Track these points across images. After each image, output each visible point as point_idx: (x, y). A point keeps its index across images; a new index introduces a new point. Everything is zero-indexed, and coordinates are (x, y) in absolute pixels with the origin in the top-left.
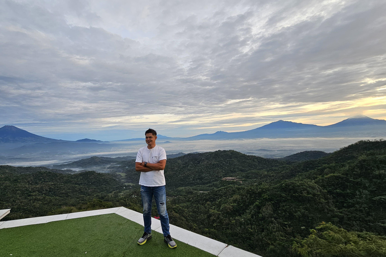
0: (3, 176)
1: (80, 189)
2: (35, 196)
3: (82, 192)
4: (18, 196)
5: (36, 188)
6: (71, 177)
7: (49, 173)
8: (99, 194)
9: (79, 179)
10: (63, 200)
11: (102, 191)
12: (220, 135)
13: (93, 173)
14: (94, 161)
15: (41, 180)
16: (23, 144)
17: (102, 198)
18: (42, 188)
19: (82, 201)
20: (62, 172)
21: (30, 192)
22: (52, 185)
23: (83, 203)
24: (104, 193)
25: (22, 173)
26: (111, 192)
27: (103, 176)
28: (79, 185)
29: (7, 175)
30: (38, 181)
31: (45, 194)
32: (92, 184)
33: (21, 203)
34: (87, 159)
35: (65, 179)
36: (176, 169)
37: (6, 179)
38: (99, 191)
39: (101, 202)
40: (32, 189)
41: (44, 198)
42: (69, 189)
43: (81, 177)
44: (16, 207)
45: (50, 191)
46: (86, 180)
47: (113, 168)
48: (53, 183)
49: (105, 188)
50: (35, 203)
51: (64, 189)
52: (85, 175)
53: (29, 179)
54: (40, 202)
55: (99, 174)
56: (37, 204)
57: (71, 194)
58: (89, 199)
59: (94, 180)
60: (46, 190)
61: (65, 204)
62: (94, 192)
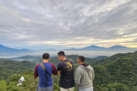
1: (22, 67)
2: (4, 69)
5: (5, 66)
7: (10, 61)
9: (21, 64)
10: (15, 71)
12: (73, 49)
13: (26, 61)
14: (27, 57)
15: (6, 63)
17: (30, 71)
18: (7, 67)
19: (22, 71)
20: (15, 61)
22: (11, 65)
23: (22, 73)
24: (31, 69)
26: (33, 69)
27: (31, 62)
34: (25, 56)
35: (16, 63)
36: (57, 61)
38: (29, 68)
40: (3, 67)
41: (8, 70)
42: (17, 67)
45: (10, 68)
46: (24, 64)
47: (34, 60)
49: (31, 67)
52: (24, 62)
53: (2, 63)
54: (6, 72)
55: (29, 62)
56: (5, 73)
57: (18, 69)
58: (25, 71)
59: (27, 64)
60: (9, 67)
61: (16, 73)
62: (27, 68)
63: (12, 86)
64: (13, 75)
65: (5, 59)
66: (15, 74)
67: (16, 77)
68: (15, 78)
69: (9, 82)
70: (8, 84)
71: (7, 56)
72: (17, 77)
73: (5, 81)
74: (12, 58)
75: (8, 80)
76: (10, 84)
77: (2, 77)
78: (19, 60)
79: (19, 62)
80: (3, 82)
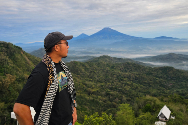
0: (105, 63)
1: (160, 82)
2: (126, 81)
3: (162, 85)
4: (115, 79)
5: (126, 75)
6: (152, 70)
7: (134, 64)
8: (180, 90)
9: (159, 73)
10: (146, 88)
11: (182, 88)
13: (170, 69)
15: (128, 69)
16: (115, 41)
17: (183, 95)
18: (130, 75)
19: (163, 93)
20: (143, 65)
21: (122, 77)
22: (137, 74)
23: (164, 96)
25: (116, 62)
27: (182, 73)
28: (159, 78)
29: (107, 63)
30: (127, 70)
31: (132, 81)
32: (171, 79)
33: (117, 84)
34: (165, 55)
35: (147, 70)
37: (108, 65)
38: (179, 87)
39: (183, 99)
40: (123, 75)
41: (132, 84)
42: (151, 80)
43: (161, 71)
44: (114, 87)
45: (136, 79)
46: (165, 74)
48: (137, 73)
49: (186, 85)
50: (126, 87)
51: (146, 79)
52: (164, 70)
53: (121, 68)
54: (130, 87)
55: (178, 70)
56: (128, 88)
57: (153, 85)
58: (170, 93)
59: (173, 76)
60: (133, 78)
61: (149, 93)
62: (174, 87)
63: (144, 121)
64: (143, 96)
65: (125, 59)
66: (148, 97)
67: (151, 104)
68: (148, 105)
69: (138, 110)
70: (136, 115)
71: (128, 52)
72: (153, 103)
73: (130, 106)
74: (137, 59)
75: (136, 105)
76: (141, 117)
77: (123, 96)
78: (152, 63)
79: (153, 67)
80: (126, 107)
